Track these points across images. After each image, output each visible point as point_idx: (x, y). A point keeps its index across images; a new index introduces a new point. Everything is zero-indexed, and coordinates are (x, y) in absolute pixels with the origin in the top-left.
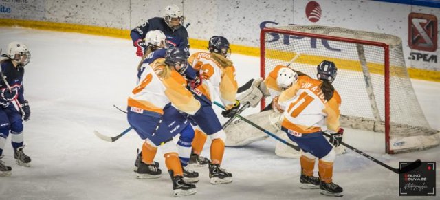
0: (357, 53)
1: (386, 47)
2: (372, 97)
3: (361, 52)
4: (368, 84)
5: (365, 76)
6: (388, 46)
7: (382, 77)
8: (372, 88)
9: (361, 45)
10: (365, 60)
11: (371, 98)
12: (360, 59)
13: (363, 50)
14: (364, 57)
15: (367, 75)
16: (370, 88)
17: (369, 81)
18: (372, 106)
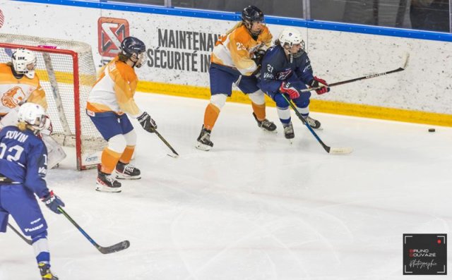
0: (44, 62)
1: (74, 55)
2: (61, 109)
3: (47, 61)
4: (55, 95)
5: (52, 86)
6: (76, 54)
7: (72, 86)
8: (60, 98)
9: (47, 53)
10: (51, 69)
11: (60, 111)
12: (47, 67)
13: (49, 59)
14: (50, 66)
15: (54, 85)
16: (58, 99)
17: (57, 92)
18: (61, 119)
